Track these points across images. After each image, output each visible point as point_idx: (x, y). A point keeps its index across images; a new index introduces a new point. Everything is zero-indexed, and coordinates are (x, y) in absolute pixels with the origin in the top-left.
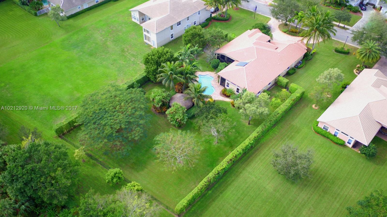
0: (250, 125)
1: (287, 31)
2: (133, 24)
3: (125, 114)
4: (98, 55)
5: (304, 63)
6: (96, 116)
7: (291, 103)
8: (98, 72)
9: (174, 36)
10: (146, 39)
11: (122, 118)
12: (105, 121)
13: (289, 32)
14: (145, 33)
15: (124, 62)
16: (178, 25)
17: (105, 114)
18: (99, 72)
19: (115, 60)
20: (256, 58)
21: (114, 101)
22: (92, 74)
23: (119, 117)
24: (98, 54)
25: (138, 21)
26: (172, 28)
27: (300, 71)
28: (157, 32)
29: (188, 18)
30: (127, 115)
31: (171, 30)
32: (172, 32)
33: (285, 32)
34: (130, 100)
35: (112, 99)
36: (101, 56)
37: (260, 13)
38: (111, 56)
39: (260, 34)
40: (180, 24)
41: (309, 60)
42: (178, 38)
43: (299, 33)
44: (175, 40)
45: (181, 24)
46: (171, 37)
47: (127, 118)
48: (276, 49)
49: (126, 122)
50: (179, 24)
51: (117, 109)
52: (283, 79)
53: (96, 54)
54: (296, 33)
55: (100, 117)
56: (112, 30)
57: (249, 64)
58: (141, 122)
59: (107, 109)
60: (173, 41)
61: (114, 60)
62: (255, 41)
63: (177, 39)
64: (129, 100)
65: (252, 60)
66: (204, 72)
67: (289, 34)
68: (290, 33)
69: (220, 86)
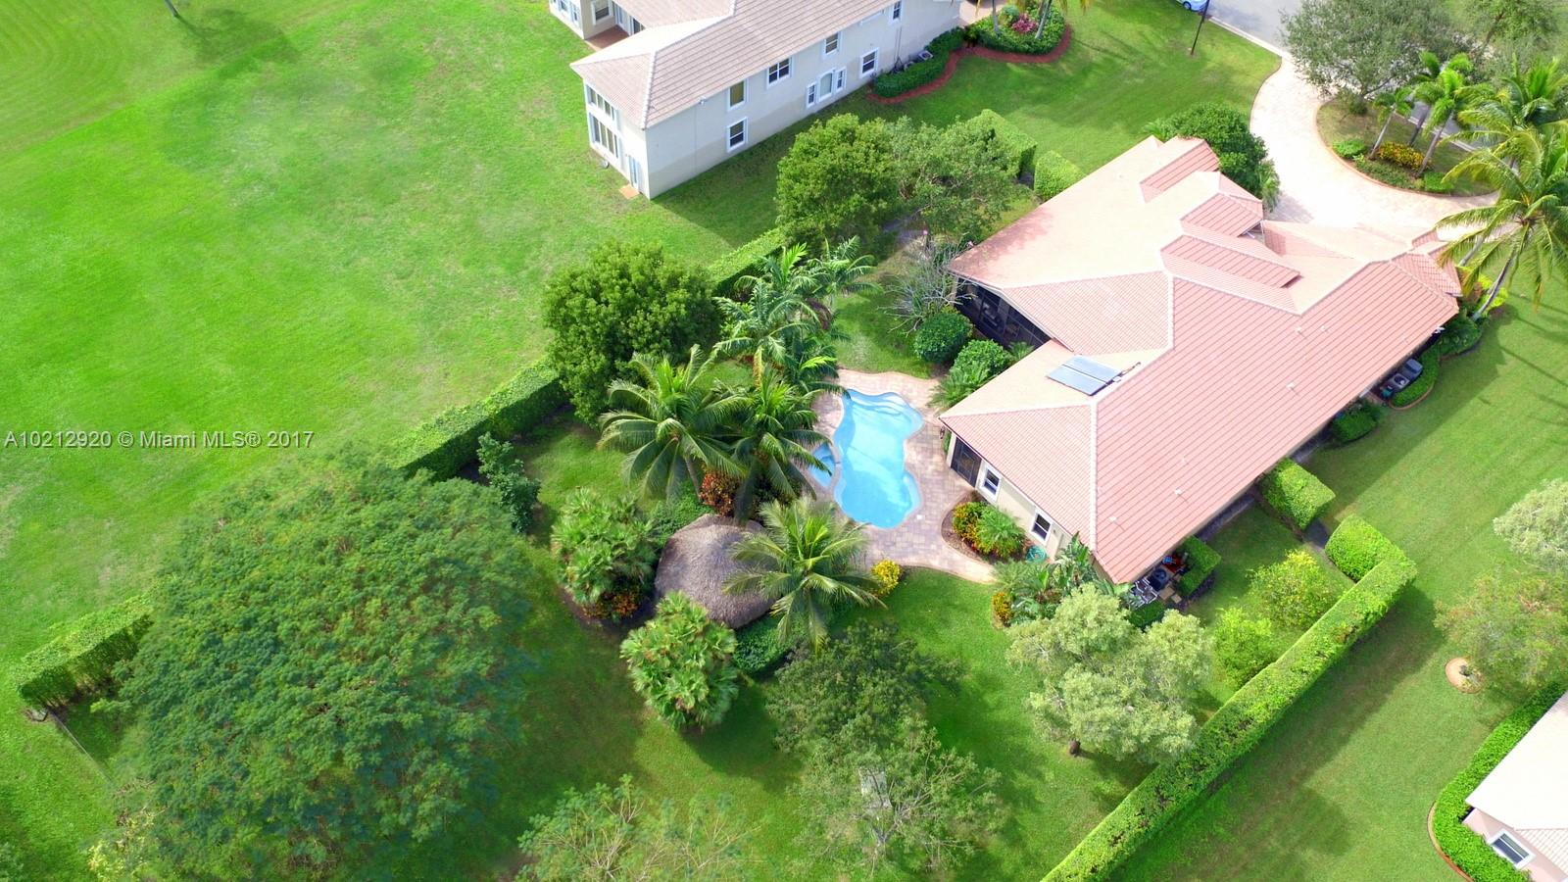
0: (1081, 759)
1: (1357, 154)
2: (549, 35)
3: (378, 675)
4: (341, 212)
5: (1432, 374)
6: (217, 663)
7: (1327, 653)
8: (322, 315)
9: (746, 131)
10: (597, 139)
11: (352, 705)
12: (259, 706)
13: (1373, 159)
14: (594, 110)
15: (466, 265)
16: (773, 78)
17: (268, 662)
18: (325, 319)
19: (421, 251)
20: (1170, 345)
21: (330, 577)
22: (288, 327)
23: (340, 692)
24: (340, 206)
25: (576, 23)
26: (737, 93)
27: (1401, 422)
28: (651, 124)
29: (832, 43)
30: (385, 682)
31: (732, 104)
32: (738, 113)
33: (1348, 158)
34: (422, 577)
35: (322, 562)
36: (356, 215)
37: (1227, 25)
38: (408, 221)
39: (1210, 183)
40: (784, 72)
41: (1465, 352)
42: (769, 140)
43: (1426, 170)
44: (750, 151)
45: (792, 70)
46: (729, 138)
47: (386, 697)
48: (1287, 285)
49: (376, 729)
50: (782, 70)
51: (339, 634)
52: (1301, 482)
53: (333, 202)
54: (1407, 166)
55: (239, 676)
56: (438, 59)
57: (1124, 379)
58: (466, 724)
59: (283, 628)
60: (740, 156)
61: (417, 252)
62: (1177, 230)
63: (762, 144)
64: (417, 572)
65: (1148, 356)
66: (877, 371)
67: (1369, 172)
68: (1375, 165)
69: (952, 472)
